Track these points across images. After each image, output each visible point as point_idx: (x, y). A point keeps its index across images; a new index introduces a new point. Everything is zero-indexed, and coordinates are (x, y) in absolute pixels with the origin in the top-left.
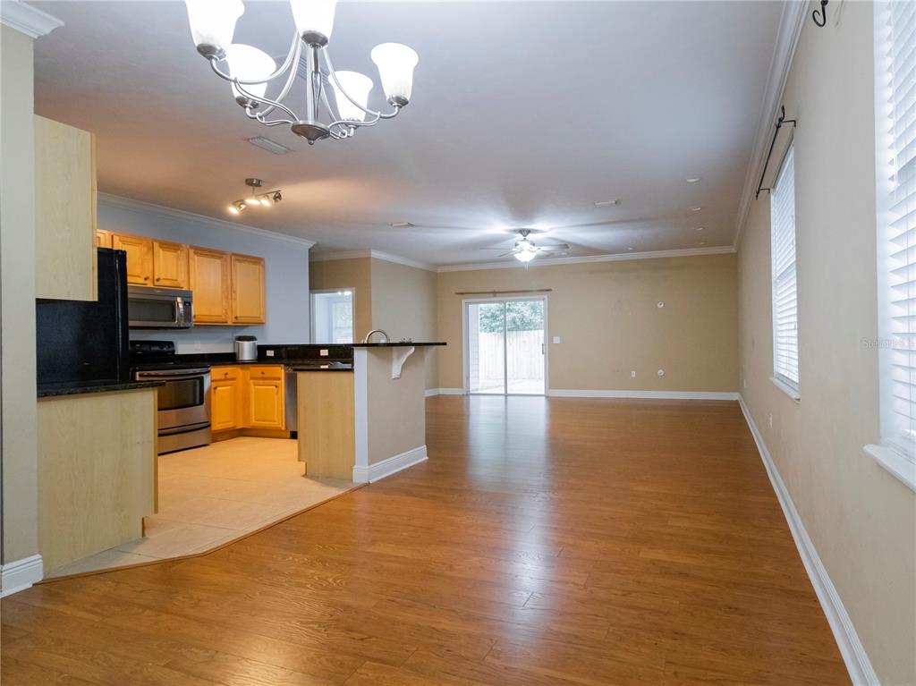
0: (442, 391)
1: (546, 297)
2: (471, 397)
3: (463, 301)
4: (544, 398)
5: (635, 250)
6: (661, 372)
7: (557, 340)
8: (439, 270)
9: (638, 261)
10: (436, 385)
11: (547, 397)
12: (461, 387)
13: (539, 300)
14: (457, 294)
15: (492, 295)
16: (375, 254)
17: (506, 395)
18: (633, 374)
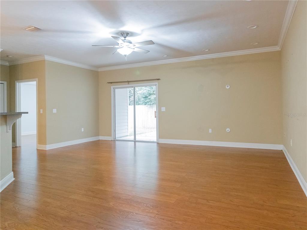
0: (101, 138)
1: (157, 83)
2: (116, 141)
3: (112, 87)
4: (156, 144)
5: (210, 51)
6: (228, 130)
7: (163, 109)
8: (100, 70)
9: (213, 60)
10: (97, 134)
11: (158, 143)
12: (110, 135)
13: (153, 85)
14: (108, 83)
15: (127, 83)
16: (47, 58)
17: (135, 141)
18: (210, 131)
